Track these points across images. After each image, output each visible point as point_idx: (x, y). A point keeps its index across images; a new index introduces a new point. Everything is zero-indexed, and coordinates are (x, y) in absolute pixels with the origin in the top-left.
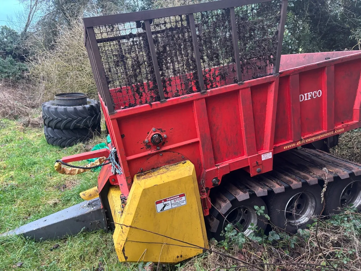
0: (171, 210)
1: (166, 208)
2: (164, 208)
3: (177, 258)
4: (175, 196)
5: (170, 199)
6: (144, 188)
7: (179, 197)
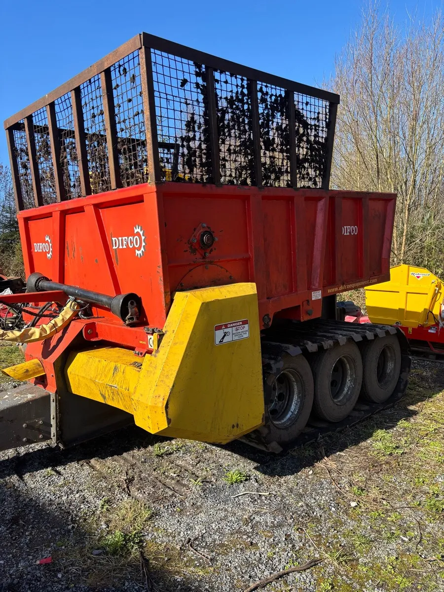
0: (232, 344)
1: (226, 340)
2: (223, 338)
3: (232, 429)
4: (237, 322)
5: (231, 325)
6: (203, 302)
7: (241, 323)
